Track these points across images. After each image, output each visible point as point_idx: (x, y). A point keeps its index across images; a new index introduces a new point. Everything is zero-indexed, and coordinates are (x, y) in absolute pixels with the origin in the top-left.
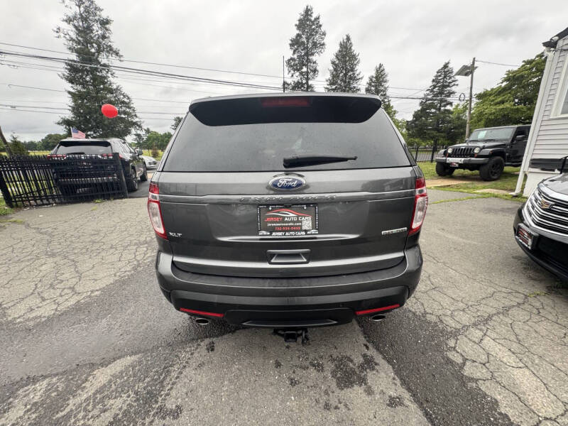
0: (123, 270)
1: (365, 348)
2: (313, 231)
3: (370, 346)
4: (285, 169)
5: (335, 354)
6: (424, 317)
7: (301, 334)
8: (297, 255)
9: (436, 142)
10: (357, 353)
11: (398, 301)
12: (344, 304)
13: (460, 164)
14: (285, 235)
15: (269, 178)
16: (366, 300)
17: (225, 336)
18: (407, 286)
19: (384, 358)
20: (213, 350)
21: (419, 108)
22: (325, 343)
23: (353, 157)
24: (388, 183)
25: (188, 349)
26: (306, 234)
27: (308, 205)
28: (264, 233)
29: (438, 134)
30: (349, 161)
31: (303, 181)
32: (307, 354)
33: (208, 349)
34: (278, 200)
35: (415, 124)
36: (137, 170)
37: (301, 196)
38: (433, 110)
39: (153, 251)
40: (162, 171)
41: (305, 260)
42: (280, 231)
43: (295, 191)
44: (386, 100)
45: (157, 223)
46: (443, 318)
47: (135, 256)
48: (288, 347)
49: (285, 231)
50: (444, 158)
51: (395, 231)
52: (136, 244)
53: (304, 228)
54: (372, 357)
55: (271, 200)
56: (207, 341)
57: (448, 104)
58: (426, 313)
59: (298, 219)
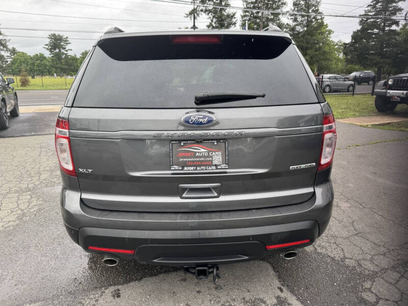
0: (5, 219)
1: (279, 290)
2: (223, 166)
3: (284, 289)
4: (195, 106)
5: (248, 296)
6: (343, 261)
7: (213, 272)
8: (208, 190)
9: (379, 70)
10: (271, 296)
11: (308, 236)
12: (254, 237)
13: (402, 98)
14: (196, 169)
15: (181, 115)
16: (275, 233)
17: (132, 284)
18: (318, 222)
19: (298, 299)
20: (119, 296)
21: (359, 28)
22: (238, 287)
23: (261, 94)
24: (303, 120)
25: (92, 296)
26: (217, 169)
27: (218, 140)
28: (176, 167)
29: (382, 60)
30: (257, 98)
31: (213, 117)
32: (218, 297)
33: (114, 296)
34: (190, 135)
35: (355, 48)
36: (7, 102)
37: (212, 132)
38: (376, 31)
39: (38, 199)
40: (72, 107)
41: (216, 195)
42: (192, 166)
43: (205, 127)
44: (319, 17)
45: (64, 159)
46: (362, 262)
47: (18, 205)
48: (199, 292)
49: (197, 166)
50: (384, 91)
51: (303, 166)
52: (16, 192)
53: (214, 163)
54: (286, 298)
55: (183, 135)
56: (112, 289)
57: (393, 24)
58: (345, 258)
59: (209, 154)
